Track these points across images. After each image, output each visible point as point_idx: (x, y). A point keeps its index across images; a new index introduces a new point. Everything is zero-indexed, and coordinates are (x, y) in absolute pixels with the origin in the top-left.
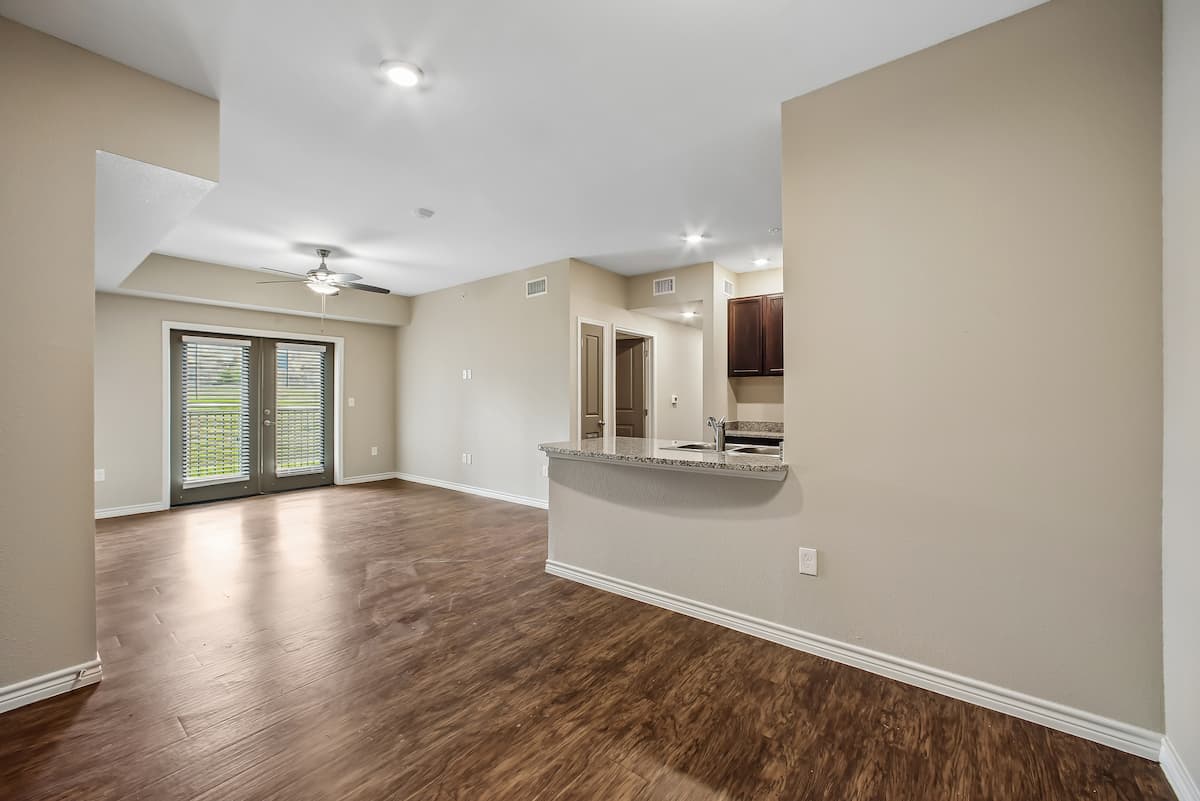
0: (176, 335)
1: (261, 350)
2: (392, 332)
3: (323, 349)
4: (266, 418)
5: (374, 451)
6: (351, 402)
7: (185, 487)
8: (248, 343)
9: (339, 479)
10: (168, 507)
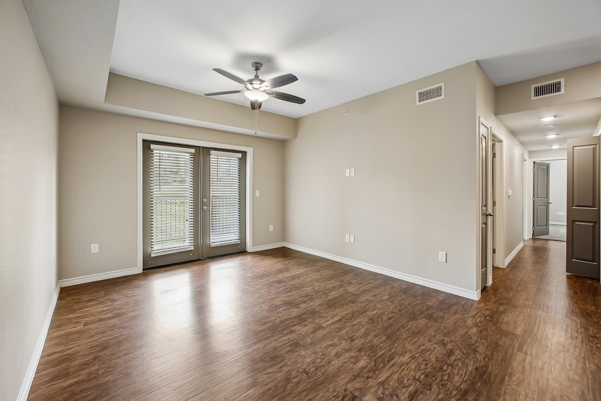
0: (147, 144)
1: (201, 154)
2: (282, 144)
3: (240, 155)
4: (204, 204)
5: (271, 228)
6: (257, 193)
7: (152, 256)
8: (193, 151)
9: (250, 248)
10: (141, 271)
